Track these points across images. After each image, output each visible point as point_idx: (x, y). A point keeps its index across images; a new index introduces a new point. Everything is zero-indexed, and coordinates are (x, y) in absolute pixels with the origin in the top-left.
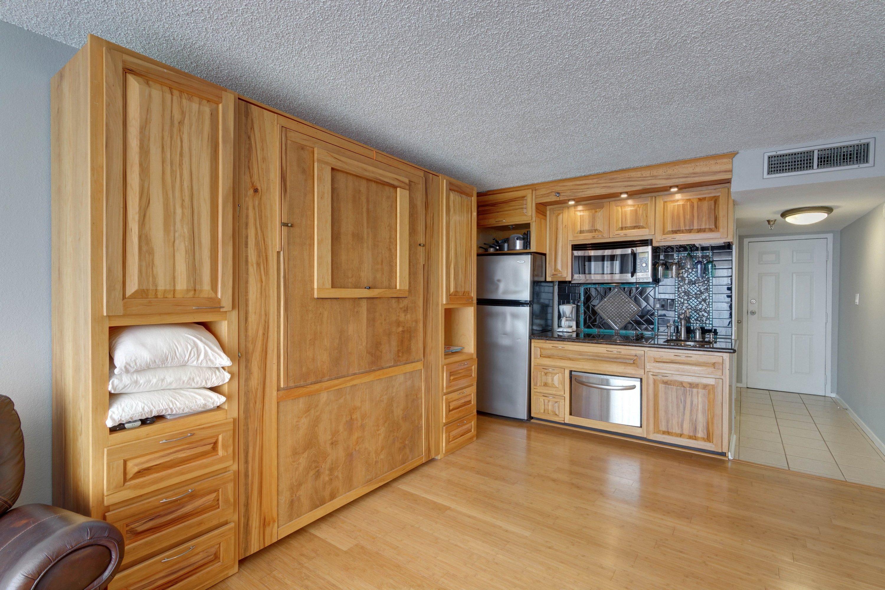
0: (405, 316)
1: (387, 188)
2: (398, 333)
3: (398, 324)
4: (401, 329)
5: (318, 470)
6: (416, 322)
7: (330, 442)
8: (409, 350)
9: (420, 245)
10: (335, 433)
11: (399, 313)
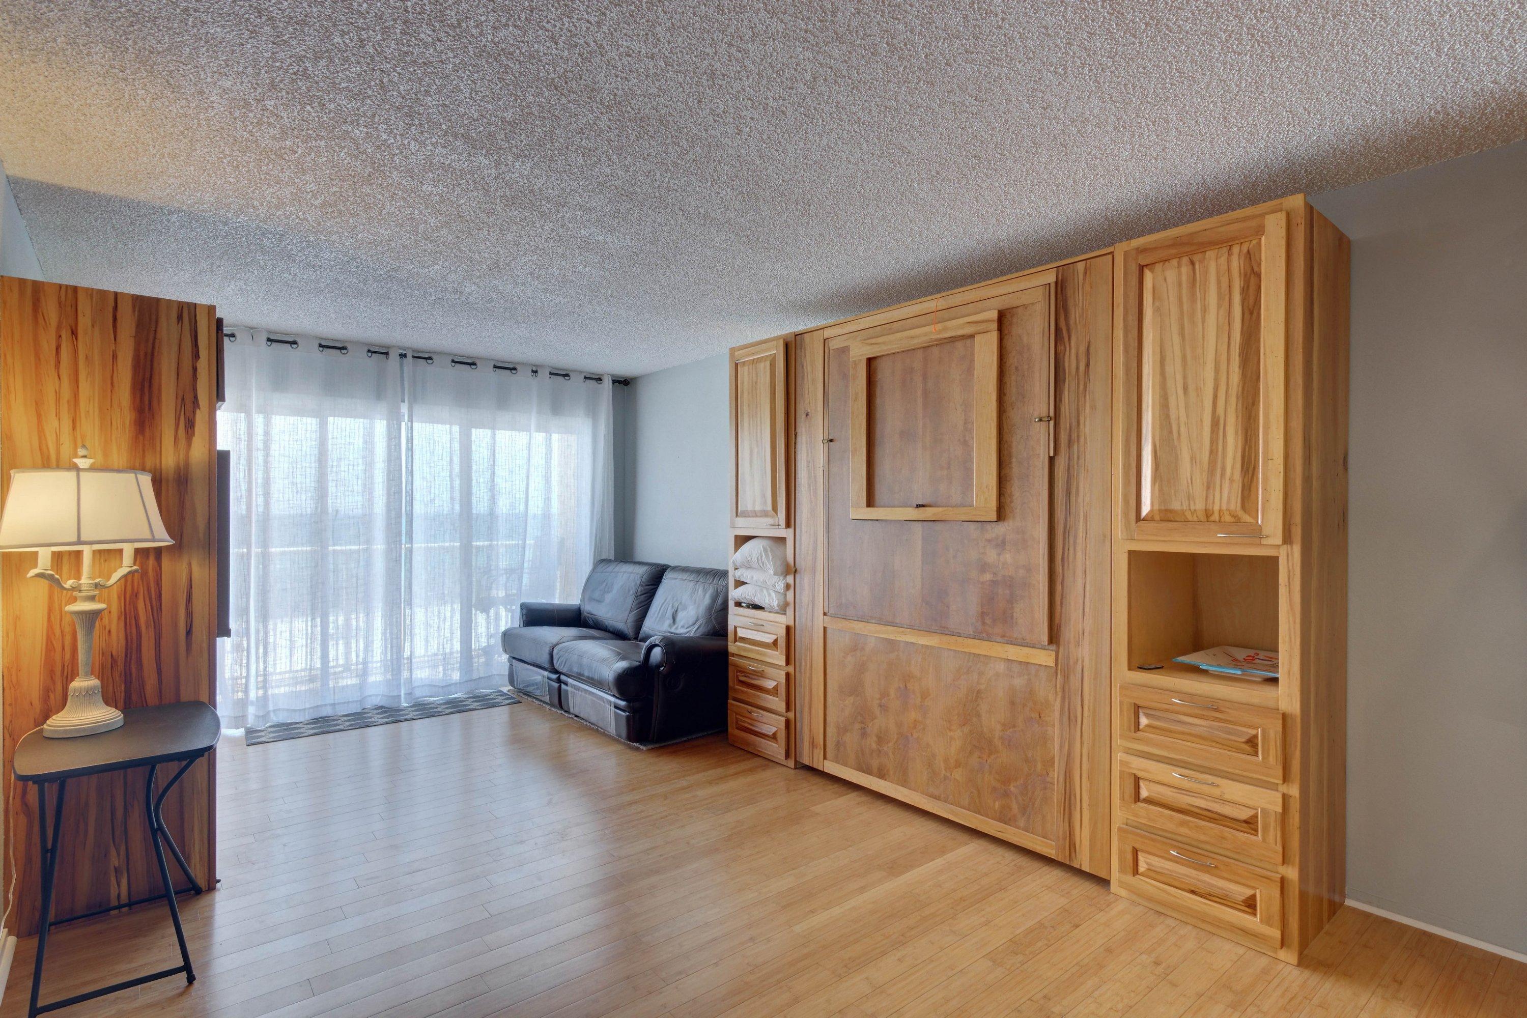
0: (999, 555)
1: (959, 345)
2: (982, 583)
3: (984, 567)
4: (988, 577)
5: (864, 728)
6: (1029, 569)
7: (878, 702)
8: (1007, 618)
9: (1040, 420)
10: (884, 694)
11: (984, 547)
